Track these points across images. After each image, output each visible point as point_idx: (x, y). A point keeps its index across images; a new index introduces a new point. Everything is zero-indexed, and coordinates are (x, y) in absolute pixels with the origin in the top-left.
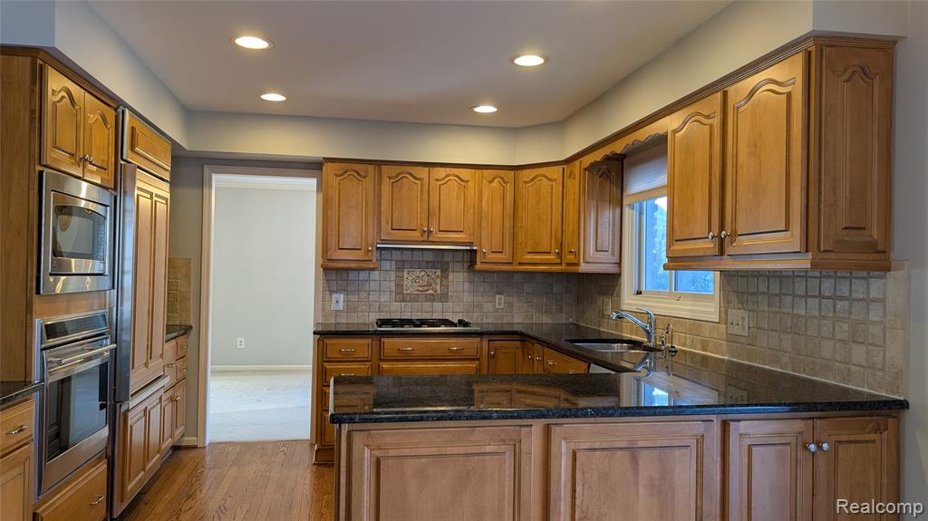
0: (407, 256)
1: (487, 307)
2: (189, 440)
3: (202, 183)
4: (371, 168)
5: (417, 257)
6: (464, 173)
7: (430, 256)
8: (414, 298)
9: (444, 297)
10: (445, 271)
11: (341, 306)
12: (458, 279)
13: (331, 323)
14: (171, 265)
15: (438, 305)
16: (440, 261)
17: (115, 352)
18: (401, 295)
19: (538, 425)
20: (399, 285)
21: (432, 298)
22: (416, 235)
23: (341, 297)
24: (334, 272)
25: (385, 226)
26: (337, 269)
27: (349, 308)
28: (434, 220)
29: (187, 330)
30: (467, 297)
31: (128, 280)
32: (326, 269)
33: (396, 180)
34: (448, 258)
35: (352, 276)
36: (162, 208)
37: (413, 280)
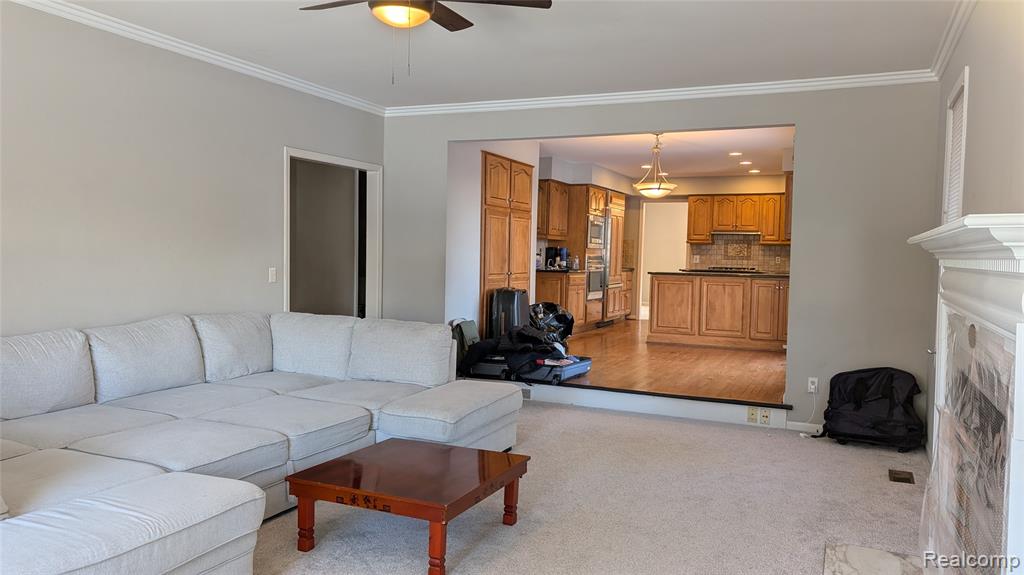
0: (730, 238)
1: (772, 263)
2: (631, 317)
3: (639, 207)
4: (709, 197)
5: (736, 238)
6: (755, 198)
7: (741, 238)
8: (733, 258)
9: (748, 258)
10: (749, 244)
11: (698, 261)
12: (756, 250)
13: (694, 268)
14: (624, 242)
15: (745, 262)
16: (748, 240)
17: (605, 268)
18: (727, 257)
19: (698, 278)
20: (726, 252)
21: (742, 258)
22: (730, 228)
23: (698, 257)
24: (695, 245)
25: (715, 224)
26: (696, 244)
27: (702, 262)
28: (739, 221)
29: (632, 270)
30: (761, 258)
31: (609, 247)
32: (691, 244)
33: (721, 203)
34: (751, 238)
35: (704, 247)
36: (621, 221)
37: (732, 249)
